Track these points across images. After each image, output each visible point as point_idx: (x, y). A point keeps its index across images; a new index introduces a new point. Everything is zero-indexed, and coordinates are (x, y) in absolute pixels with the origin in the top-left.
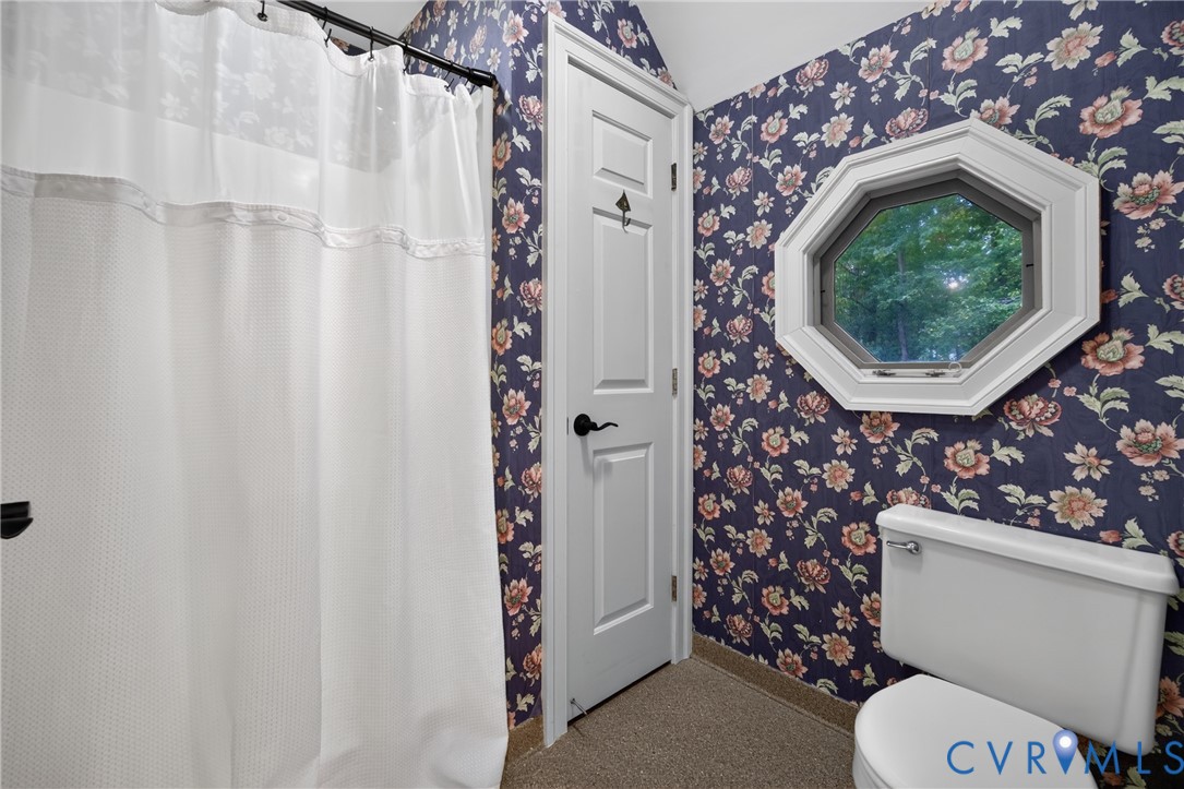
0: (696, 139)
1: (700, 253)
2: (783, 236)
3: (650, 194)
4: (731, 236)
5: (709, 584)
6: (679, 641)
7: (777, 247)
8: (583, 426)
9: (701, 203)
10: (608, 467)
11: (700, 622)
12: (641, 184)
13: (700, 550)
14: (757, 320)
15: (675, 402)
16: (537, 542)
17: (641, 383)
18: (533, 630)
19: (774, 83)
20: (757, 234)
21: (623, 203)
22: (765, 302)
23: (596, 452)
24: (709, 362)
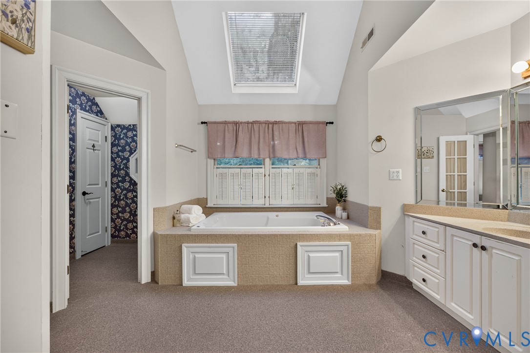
0: (112, 130)
1: (113, 156)
2: (132, 156)
3: (100, 143)
4: (120, 153)
5: (115, 228)
6: (107, 241)
7: (130, 158)
8: (84, 194)
9: (113, 145)
10: (90, 202)
11: (113, 236)
12: (98, 141)
13: (113, 220)
14: (126, 171)
15: (106, 189)
16: (74, 217)
17: (98, 184)
18: (73, 236)
19: (130, 125)
20: (126, 154)
21: (93, 146)
22: (128, 168)
23: (87, 199)
24: (115, 180)
